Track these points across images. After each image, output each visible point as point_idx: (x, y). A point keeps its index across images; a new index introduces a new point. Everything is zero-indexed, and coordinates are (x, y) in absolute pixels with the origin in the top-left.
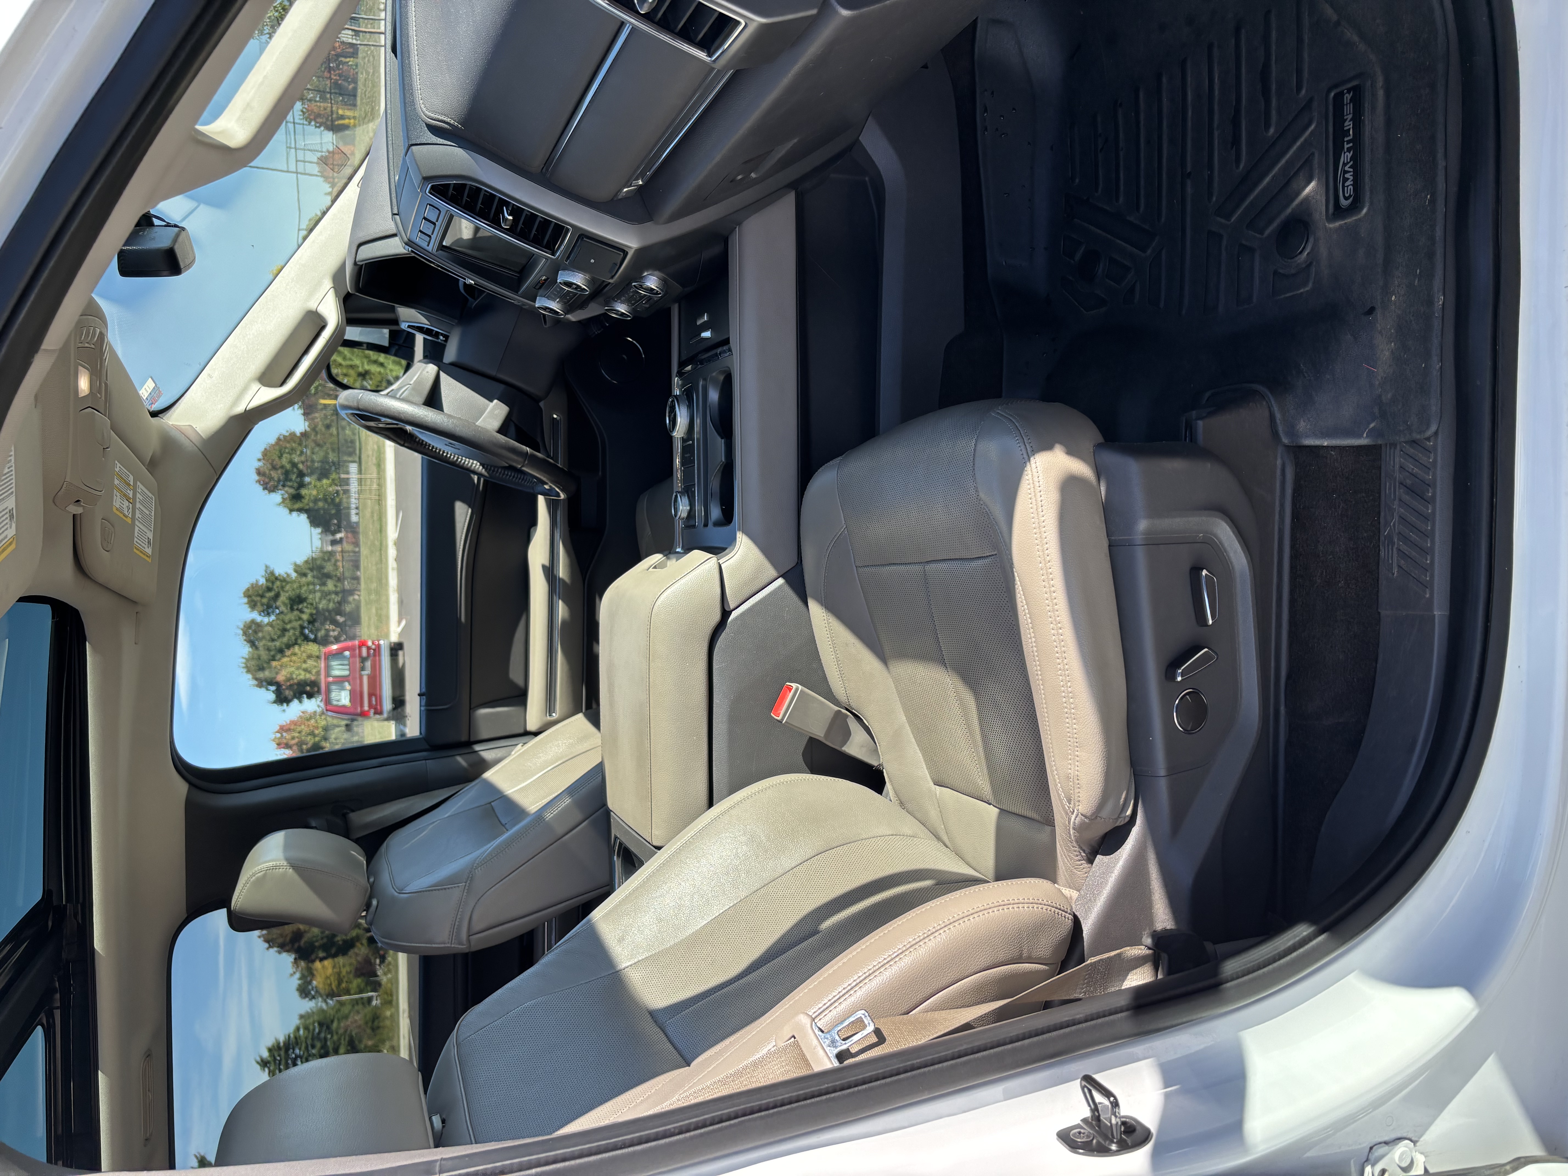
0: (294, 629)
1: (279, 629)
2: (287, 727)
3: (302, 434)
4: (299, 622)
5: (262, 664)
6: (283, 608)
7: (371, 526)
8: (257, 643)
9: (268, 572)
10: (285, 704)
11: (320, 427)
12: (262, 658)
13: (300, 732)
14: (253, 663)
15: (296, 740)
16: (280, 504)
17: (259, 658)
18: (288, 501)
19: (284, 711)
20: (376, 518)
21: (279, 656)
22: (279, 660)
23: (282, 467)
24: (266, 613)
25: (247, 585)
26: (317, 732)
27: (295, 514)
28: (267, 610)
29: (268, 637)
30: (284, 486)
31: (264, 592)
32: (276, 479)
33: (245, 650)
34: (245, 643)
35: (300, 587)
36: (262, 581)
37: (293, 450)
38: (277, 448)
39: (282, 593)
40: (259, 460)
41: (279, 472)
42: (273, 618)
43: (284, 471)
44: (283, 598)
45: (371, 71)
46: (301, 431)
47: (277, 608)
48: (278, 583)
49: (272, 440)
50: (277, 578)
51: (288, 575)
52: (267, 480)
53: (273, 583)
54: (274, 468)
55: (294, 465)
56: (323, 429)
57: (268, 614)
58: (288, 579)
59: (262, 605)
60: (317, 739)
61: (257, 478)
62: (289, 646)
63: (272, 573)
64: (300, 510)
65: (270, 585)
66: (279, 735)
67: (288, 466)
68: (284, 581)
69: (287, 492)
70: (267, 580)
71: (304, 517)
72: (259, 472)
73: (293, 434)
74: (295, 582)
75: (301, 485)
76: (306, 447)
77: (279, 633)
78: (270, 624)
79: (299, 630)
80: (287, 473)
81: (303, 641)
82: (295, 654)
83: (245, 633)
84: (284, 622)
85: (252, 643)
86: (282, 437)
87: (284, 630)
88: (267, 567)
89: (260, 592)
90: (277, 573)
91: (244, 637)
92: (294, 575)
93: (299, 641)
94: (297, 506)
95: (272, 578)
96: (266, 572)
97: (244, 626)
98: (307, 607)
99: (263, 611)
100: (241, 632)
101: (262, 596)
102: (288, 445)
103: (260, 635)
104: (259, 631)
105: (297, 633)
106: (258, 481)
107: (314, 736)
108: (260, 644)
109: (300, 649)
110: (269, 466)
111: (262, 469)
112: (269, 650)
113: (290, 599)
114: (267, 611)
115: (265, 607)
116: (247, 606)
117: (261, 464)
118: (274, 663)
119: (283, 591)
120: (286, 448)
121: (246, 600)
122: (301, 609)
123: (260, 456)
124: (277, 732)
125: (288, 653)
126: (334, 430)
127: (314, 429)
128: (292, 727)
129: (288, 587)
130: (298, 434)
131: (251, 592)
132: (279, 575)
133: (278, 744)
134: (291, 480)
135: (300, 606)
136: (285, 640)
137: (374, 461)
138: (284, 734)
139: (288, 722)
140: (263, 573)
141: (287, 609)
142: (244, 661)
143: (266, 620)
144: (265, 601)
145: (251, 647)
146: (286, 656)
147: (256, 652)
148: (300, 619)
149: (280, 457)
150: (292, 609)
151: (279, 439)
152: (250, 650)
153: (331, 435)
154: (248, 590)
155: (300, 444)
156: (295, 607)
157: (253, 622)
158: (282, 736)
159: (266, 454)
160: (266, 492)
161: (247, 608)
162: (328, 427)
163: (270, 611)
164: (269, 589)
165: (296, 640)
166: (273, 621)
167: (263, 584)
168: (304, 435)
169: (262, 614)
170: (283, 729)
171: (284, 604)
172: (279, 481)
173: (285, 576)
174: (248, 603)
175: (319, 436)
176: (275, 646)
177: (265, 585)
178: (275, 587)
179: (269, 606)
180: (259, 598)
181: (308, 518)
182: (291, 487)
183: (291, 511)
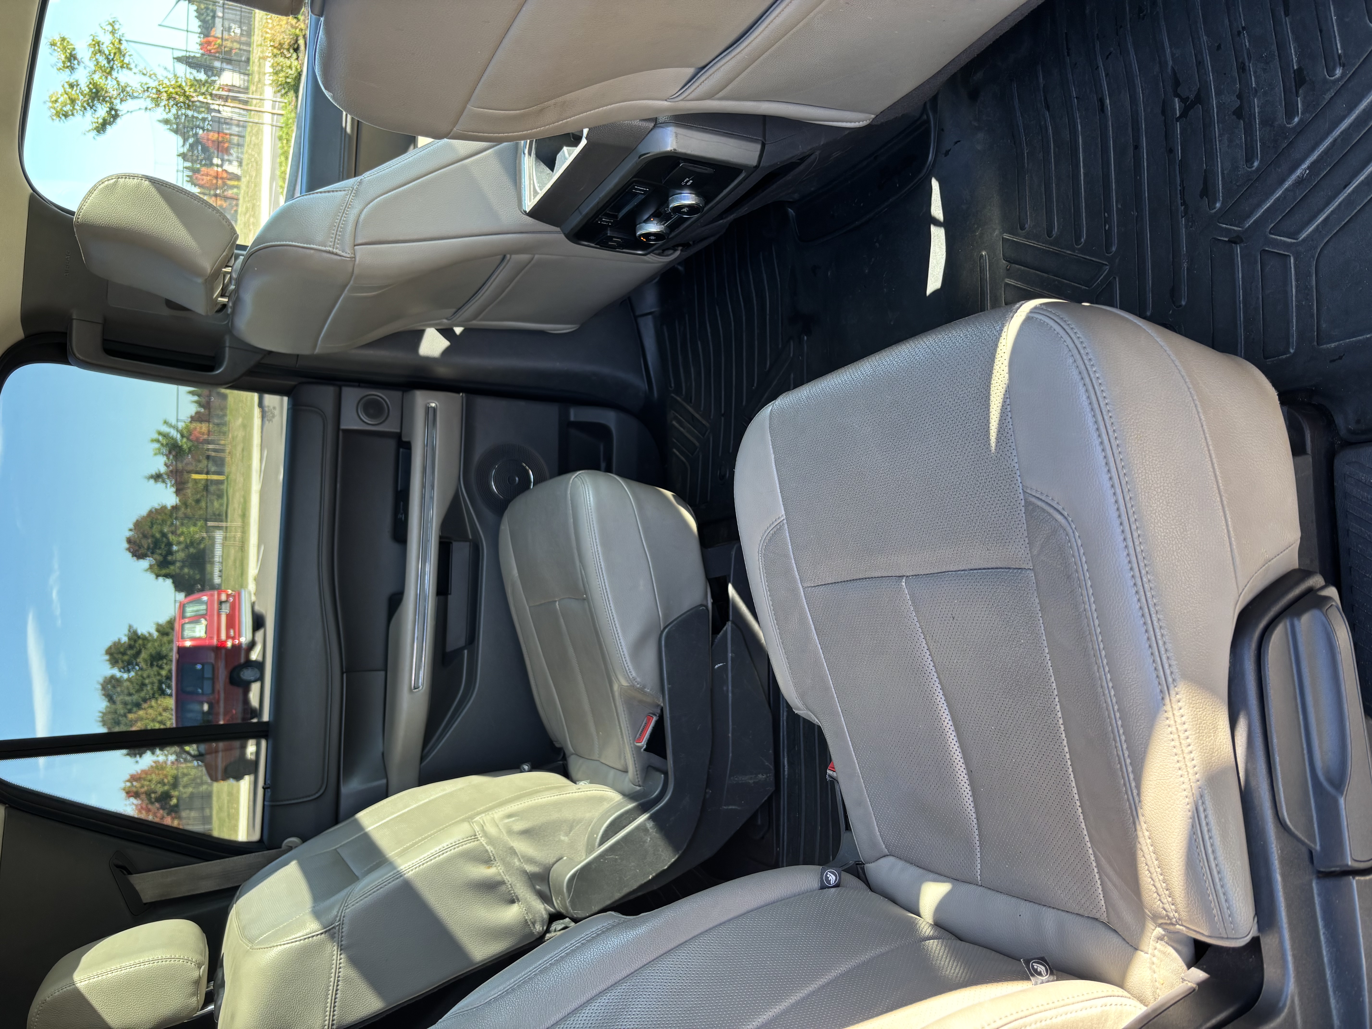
0: (152, 683)
1: (137, 684)
2: (138, 776)
3: (173, 507)
4: (159, 678)
5: (118, 718)
6: (143, 665)
7: (233, 573)
8: (115, 697)
9: (132, 631)
10: (138, 756)
11: (190, 501)
12: (118, 712)
13: (150, 781)
14: (110, 716)
15: (146, 788)
16: (147, 570)
17: (115, 712)
18: (156, 567)
19: (137, 762)
20: (238, 563)
21: (135, 709)
22: (135, 713)
23: (153, 536)
24: (126, 669)
25: (108, 644)
26: (166, 781)
27: (161, 579)
28: (127, 666)
29: (126, 691)
30: (153, 553)
31: (126, 650)
32: (146, 546)
33: (103, 704)
34: (104, 697)
35: (161, 645)
36: (125, 639)
37: (164, 521)
38: (149, 519)
39: (143, 651)
40: (131, 530)
41: (150, 541)
42: (132, 674)
43: (154, 540)
44: (144, 655)
45: (254, 175)
46: (172, 505)
47: (137, 665)
48: (140, 642)
49: (144, 512)
50: (139, 637)
51: (150, 634)
52: (137, 548)
53: (135, 641)
54: (145, 536)
55: (164, 535)
56: (193, 503)
57: (129, 671)
58: (150, 638)
59: (123, 662)
60: (166, 788)
61: (126, 545)
62: (145, 700)
63: (135, 633)
64: (166, 576)
65: (132, 643)
66: (128, 784)
67: (158, 535)
68: (144, 639)
69: (155, 559)
70: (129, 639)
71: (169, 582)
72: (129, 541)
73: (164, 508)
74: (156, 640)
75: (170, 553)
76: (176, 519)
77: (137, 687)
78: (129, 680)
79: (156, 685)
80: (156, 544)
81: (160, 695)
82: (152, 707)
83: (104, 688)
84: (142, 676)
85: (110, 698)
86: (154, 510)
87: (143, 685)
88: (130, 627)
89: (122, 650)
90: (139, 632)
91: (103, 692)
92: (155, 634)
93: (157, 696)
94: (164, 572)
95: (135, 637)
96: (129, 631)
97: (104, 682)
98: (166, 664)
99: (123, 668)
100: (100, 687)
101: (124, 654)
102: (159, 517)
103: (119, 689)
104: (118, 686)
105: (155, 688)
106: (129, 549)
107: (164, 784)
108: (118, 699)
109: (157, 703)
110: (141, 536)
111: (132, 538)
112: (125, 704)
113: (151, 656)
114: (128, 668)
115: (126, 664)
116: (108, 662)
117: (131, 533)
118: (131, 716)
119: (145, 648)
120: (157, 519)
121: (107, 657)
122: (161, 665)
123: (131, 526)
124: (128, 781)
125: (144, 706)
126: (203, 504)
127: (185, 504)
128: (144, 776)
129: (149, 645)
130: (169, 507)
131: (113, 650)
132: (142, 634)
133: (127, 793)
134: (160, 548)
135: (160, 663)
136: (143, 694)
137: (240, 512)
138: (135, 783)
139: (139, 772)
140: (126, 632)
141: (147, 665)
142: (101, 715)
143: (125, 676)
144: (126, 658)
145: (109, 701)
146: (142, 709)
147: (113, 706)
148: (159, 674)
149: (151, 527)
150: (152, 665)
151: (150, 512)
152: (108, 704)
153: (200, 508)
154: (110, 648)
155: (171, 516)
156: (155, 663)
157: (113, 677)
158: (132, 784)
159: (138, 525)
160: (135, 558)
161: (107, 665)
162: (198, 501)
163: (130, 667)
164: (131, 647)
165: (153, 694)
166: (133, 677)
167: (125, 642)
168: (175, 508)
169: (122, 670)
170: (133, 778)
171: (145, 661)
172: (148, 548)
173: (147, 635)
174: (109, 660)
175: (189, 510)
176: (132, 700)
177: (127, 644)
178: (137, 645)
179: (129, 663)
180: (120, 656)
181: (174, 582)
182: (161, 554)
183: (158, 576)
